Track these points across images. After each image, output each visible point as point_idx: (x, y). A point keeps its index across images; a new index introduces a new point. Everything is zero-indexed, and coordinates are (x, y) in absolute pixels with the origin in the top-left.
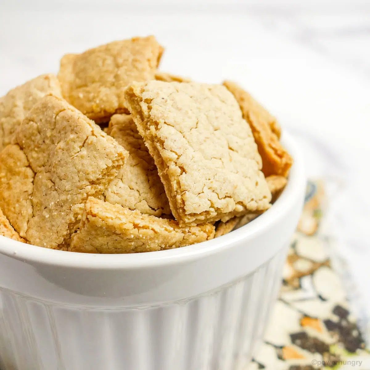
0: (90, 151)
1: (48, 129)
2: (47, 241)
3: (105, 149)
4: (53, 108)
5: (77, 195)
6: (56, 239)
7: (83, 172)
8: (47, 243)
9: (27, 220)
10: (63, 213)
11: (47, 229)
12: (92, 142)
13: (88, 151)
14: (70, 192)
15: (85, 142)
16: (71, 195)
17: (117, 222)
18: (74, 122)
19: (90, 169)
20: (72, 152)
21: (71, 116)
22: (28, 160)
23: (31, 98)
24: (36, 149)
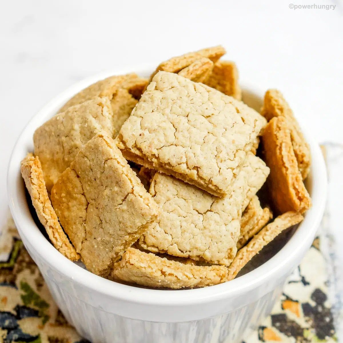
0: (129, 207)
1: (98, 171)
2: (95, 264)
3: (141, 210)
4: (103, 153)
5: (118, 240)
6: (102, 266)
7: (123, 224)
8: (95, 266)
9: (82, 241)
10: (107, 250)
11: (96, 256)
12: (131, 200)
13: (128, 206)
14: (113, 236)
15: (125, 198)
16: (113, 238)
17: (149, 271)
18: (118, 175)
19: (129, 224)
20: (115, 203)
21: (117, 169)
22: (83, 190)
23: (86, 125)
24: (89, 183)
